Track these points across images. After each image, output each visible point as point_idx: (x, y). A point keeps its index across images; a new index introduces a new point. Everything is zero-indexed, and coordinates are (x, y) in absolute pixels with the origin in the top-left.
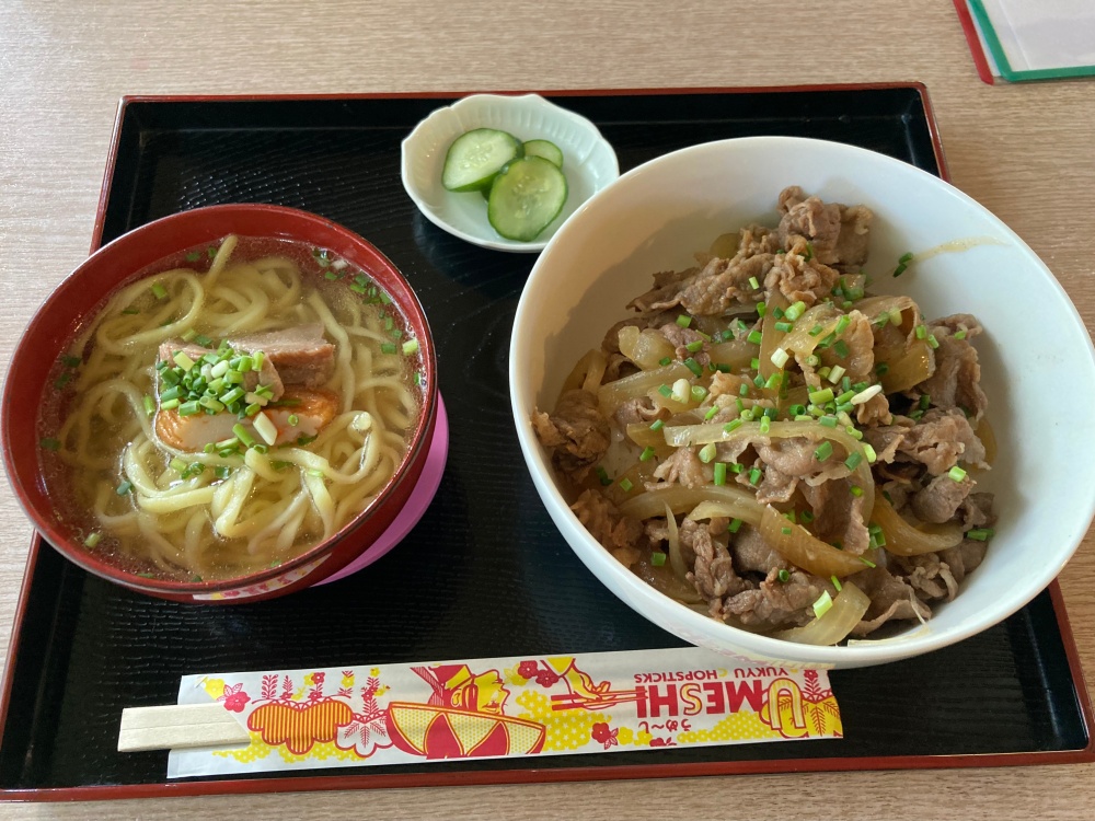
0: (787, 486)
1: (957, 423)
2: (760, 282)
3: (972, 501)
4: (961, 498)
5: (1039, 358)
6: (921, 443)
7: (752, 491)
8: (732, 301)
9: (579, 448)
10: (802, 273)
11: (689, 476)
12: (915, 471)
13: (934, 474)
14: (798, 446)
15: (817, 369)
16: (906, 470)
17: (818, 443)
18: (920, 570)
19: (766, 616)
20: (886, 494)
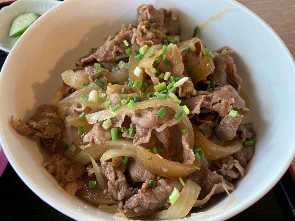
0: (147, 134)
1: (229, 89)
2: (129, 42)
3: (243, 127)
4: (237, 125)
5: (260, 57)
6: (213, 101)
7: (131, 140)
8: (118, 53)
9: (43, 134)
10: (146, 34)
11: (98, 138)
12: (213, 117)
13: (222, 116)
14: (149, 112)
15: (157, 75)
16: (209, 117)
17: (159, 109)
18: (225, 166)
19: (147, 207)
20: (201, 131)
